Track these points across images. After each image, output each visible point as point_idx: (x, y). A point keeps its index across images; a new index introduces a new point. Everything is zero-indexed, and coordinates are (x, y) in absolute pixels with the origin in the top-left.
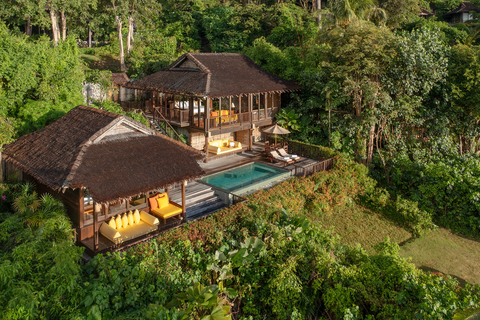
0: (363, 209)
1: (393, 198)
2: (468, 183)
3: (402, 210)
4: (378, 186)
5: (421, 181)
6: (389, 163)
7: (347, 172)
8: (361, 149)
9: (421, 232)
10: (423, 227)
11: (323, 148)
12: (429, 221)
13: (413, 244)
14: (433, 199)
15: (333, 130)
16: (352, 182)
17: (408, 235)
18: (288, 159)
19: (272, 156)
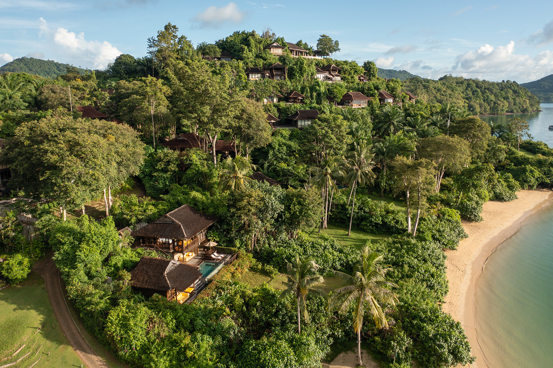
0: (252, 272)
1: (263, 265)
2: (291, 255)
3: (267, 269)
4: (257, 261)
5: (274, 256)
6: (261, 250)
7: (245, 259)
8: (249, 245)
9: (274, 277)
10: (275, 275)
11: (233, 248)
12: (277, 272)
13: (271, 282)
14: (278, 263)
15: (236, 239)
16: (247, 263)
17: (270, 279)
18: (220, 258)
19: (212, 257)
